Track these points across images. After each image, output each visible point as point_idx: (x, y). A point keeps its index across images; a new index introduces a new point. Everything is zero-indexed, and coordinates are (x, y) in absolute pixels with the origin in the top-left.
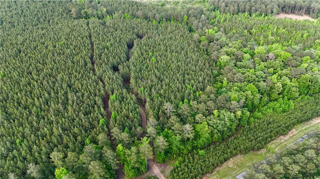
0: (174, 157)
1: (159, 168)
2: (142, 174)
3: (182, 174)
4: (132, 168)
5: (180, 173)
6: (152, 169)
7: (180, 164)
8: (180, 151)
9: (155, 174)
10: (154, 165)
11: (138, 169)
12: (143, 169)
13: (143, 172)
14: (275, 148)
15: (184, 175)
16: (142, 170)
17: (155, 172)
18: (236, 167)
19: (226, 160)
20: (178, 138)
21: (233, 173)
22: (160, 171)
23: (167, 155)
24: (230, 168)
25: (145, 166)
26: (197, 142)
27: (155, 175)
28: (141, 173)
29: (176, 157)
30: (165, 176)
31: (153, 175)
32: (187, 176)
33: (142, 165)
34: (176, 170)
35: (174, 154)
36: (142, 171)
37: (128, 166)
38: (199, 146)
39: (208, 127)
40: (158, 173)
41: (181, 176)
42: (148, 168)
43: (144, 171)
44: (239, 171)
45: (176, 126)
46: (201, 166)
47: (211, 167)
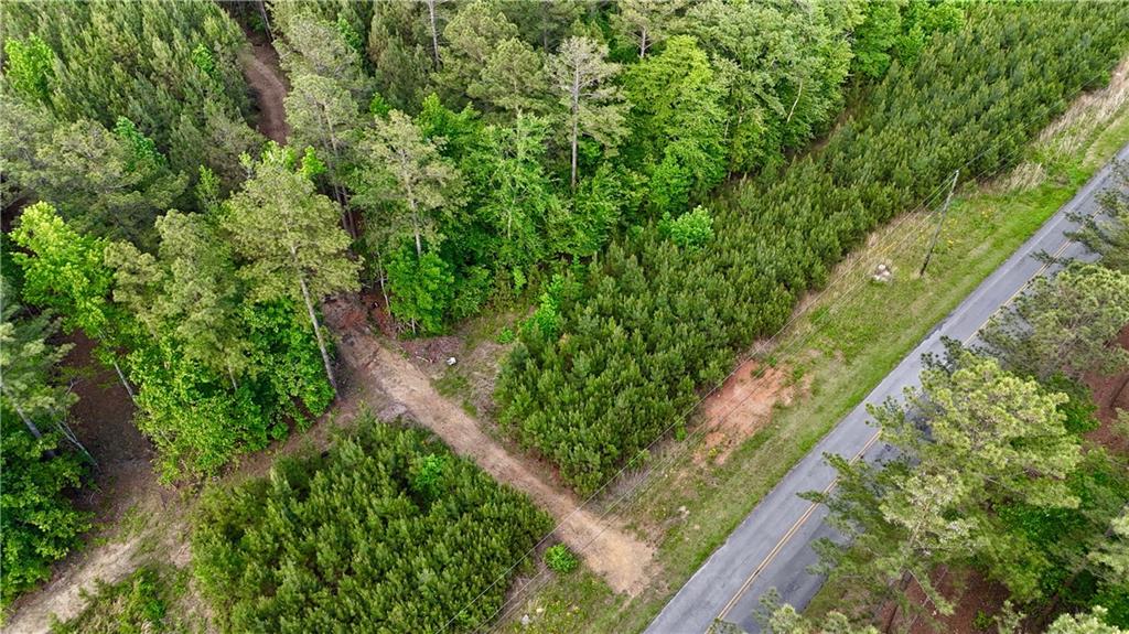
0: (513, 285)
1: (421, 365)
2: (300, 420)
3: (598, 368)
4: (199, 387)
5: (582, 363)
6: (373, 380)
7: (564, 310)
8: (546, 247)
9: (402, 410)
10: (385, 354)
11: (262, 391)
12: (296, 380)
13: (305, 411)
14: (1082, 152)
15: (608, 373)
16: (295, 393)
17: (398, 394)
18: (916, 275)
19: (851, 241)
20: (526, 133)
21: (916, 313)
22: (433, 383)
23: (466, 275)
24: (881, 285)
25: (309, 362)
26: (645, 179)
27: (399, 417)
28: (292, 423)
29: (525, 286)
30: (470, 410)
31: (388, 416)
32: (634, 369)
33: (287, 358)
34: (549, 354)
35: (509, 268)
36: (297, 400)
37: (165, 378)
38: (662, 201)
39: (711, 60)
40: (424, 400)
41: (592, 382)
42: (344, 379)
43: (309, 399)
44: (941, 294)
45: (496, 62)
46: (714, 297)
47: (774, 294)
